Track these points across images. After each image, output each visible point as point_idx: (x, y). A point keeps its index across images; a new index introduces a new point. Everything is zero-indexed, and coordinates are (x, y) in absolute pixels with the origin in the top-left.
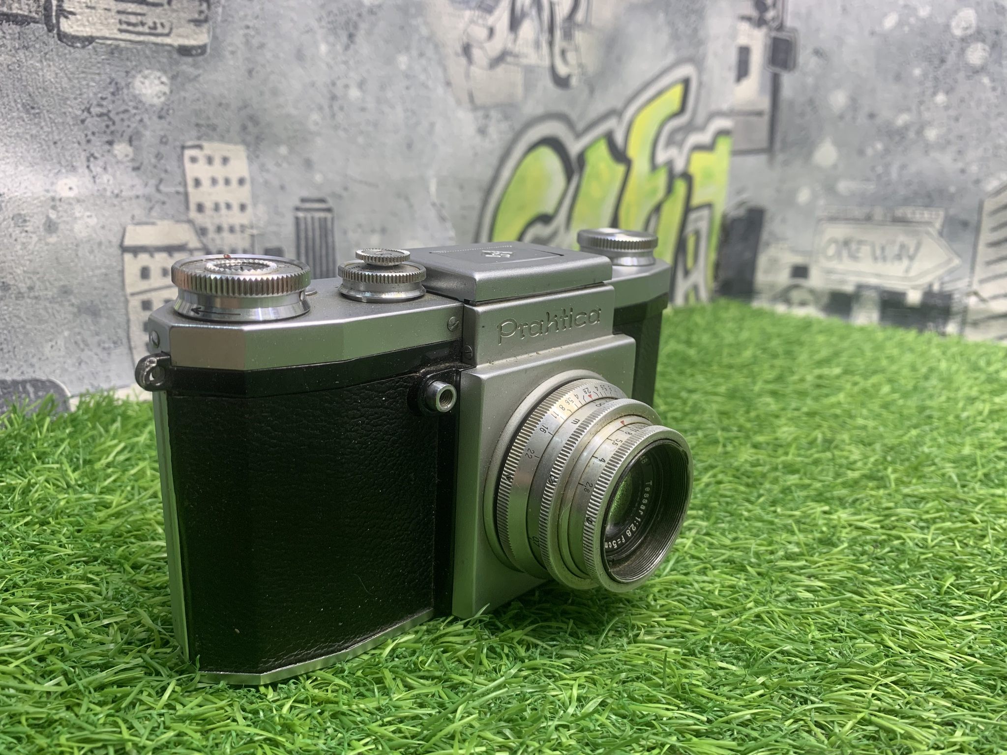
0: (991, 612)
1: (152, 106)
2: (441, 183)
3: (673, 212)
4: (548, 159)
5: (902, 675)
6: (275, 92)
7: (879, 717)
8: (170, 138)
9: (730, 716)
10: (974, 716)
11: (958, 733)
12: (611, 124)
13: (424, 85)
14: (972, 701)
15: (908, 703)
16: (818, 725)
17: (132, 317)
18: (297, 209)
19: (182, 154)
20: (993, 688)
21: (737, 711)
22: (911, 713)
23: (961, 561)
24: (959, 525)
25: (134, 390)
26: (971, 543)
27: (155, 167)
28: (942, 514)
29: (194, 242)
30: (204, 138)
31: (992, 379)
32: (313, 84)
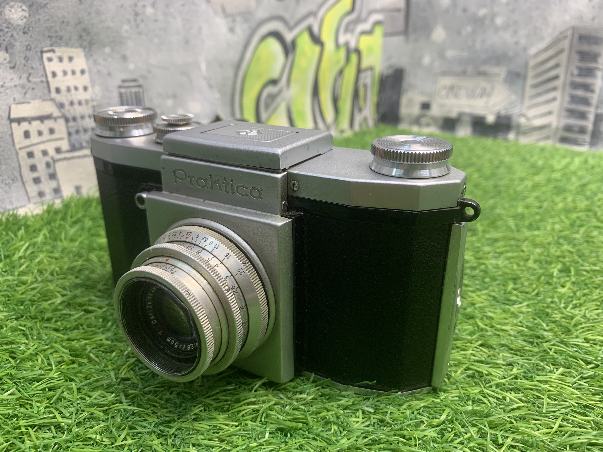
0: (532, 302)
1: (18, 25)
2: (209, 64)
3: (350, 73)
4: (274, 45)
6: (98, 13)
7: (474, 365)
8: (33, 46)
10: (523, 359)
11: (515, 369)
12: (310, 21)
13: (193, 3)
14: (522, 351)
17: (22, 163)
18: (120, 87)
19: (42, 57)
20: (532, 343)
22: (490, 361)
23: (517, 275)
24: (515, 254)
25: (29, 209)
26: (522, 263)
27: (25, 65)
28: (506, 248)
29: (56, 113)
30: (55, 45)
31: (533, 166)
32: (122, 6)
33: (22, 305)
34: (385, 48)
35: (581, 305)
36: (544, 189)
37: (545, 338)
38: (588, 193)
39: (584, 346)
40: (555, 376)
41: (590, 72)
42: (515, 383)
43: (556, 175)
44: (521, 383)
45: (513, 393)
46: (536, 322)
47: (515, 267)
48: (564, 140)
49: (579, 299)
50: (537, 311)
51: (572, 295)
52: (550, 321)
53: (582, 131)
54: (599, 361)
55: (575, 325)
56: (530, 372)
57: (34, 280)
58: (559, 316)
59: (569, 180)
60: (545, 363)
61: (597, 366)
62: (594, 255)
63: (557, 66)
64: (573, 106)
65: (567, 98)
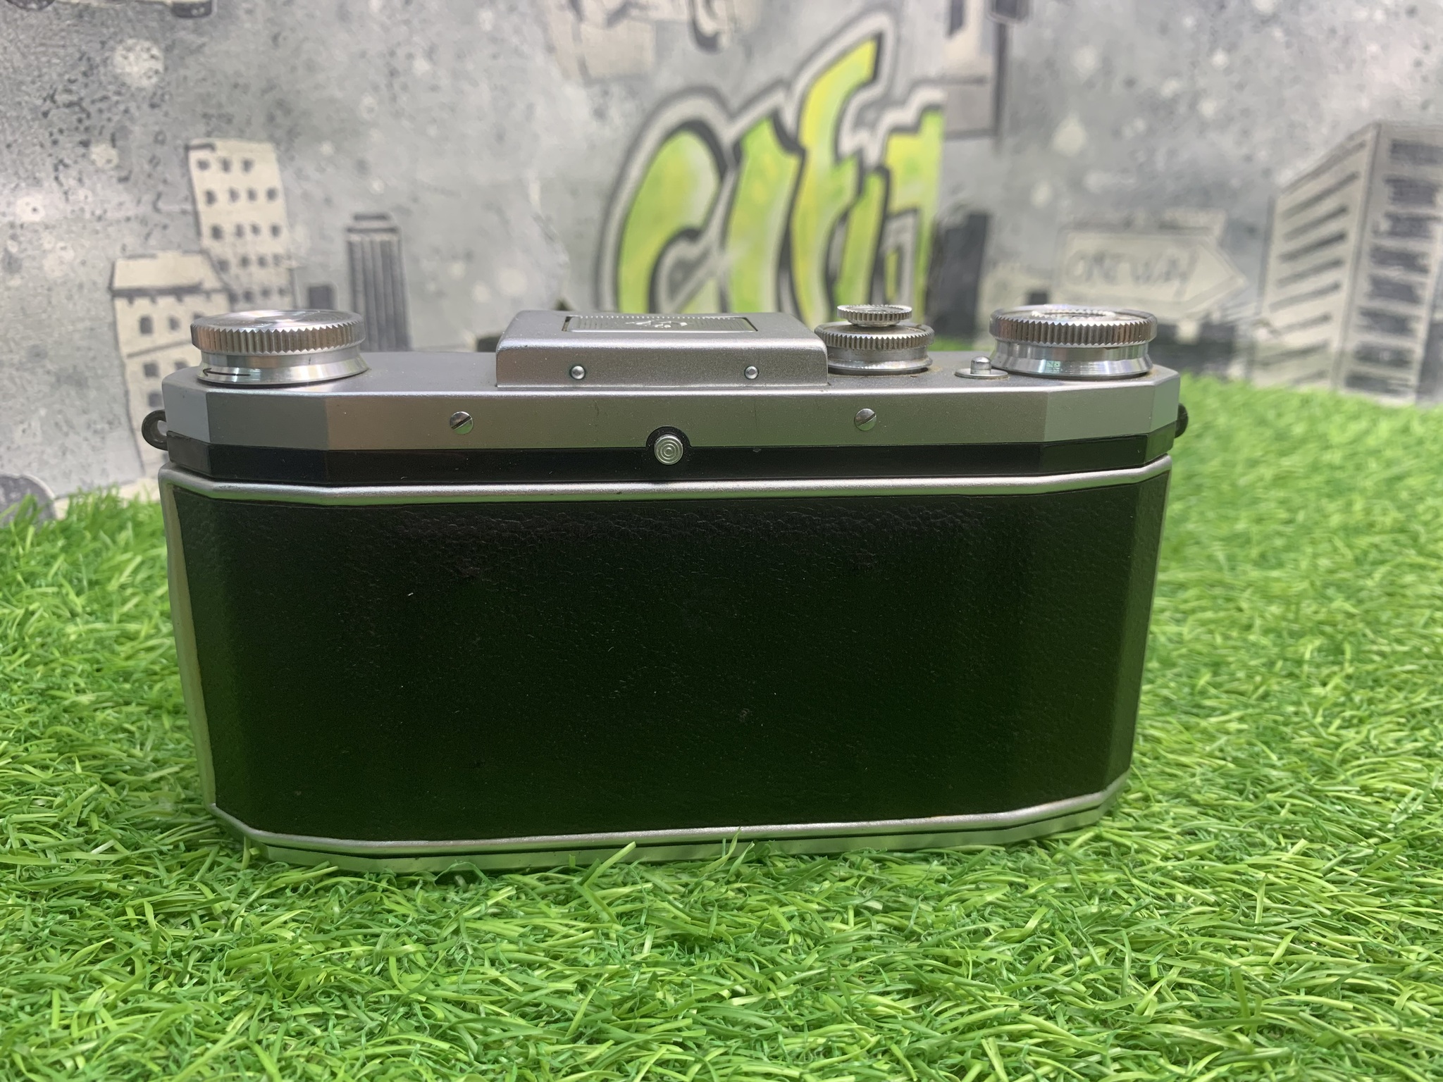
0: (1251, 711)
1: (140, 89)
2: (546, 188)
3: (865, 221)
4: (692, 151)
6: (311, 67)
8: (169, 135)
10: (1220, 824)
12: (776, 98)
13: (517, 52)
14: (1219, 808)
17: (132, 387)
18: (350, 230)
19: (187, 158)
23: (1221, 656)
24: (1221, 615)
25: (144, 486)
26: (1234, 634)
27: (149, 176)
28: (1203, 603)
29: (210, 281)
30: (216, 133)
31: (1281, 436)
32: (363, 55)
33: (126, 681)
34: (947, 167)
35: (1361, 721)
36: (1301, 484)
37: (1271, 783)
38: (1404, 495)
39: (1358, 801)
40: (1286, 856)
41: (1417, 227)
42: (1197, 869)
43: (1335, 457)
44: (1210, 867)
46: (1256, 749)
47: (1219, 640)
48: (1356, 381)
49: (1359, 709)
50: (1261, 730)
51: (1342, 699)
52: (1288, 749)
53: (1400, 360)
54: (1388, 831)
55: (1344, 762)
56: (1232, 848)
57: (153, 631)
58: (1311, 739)
59: (1361, 466)
60: (1269, 831)
61: (1384, 841)
62: (1401, 621)
63: (1342, 211)
64: (1378, 304)
65: (1365, 286)
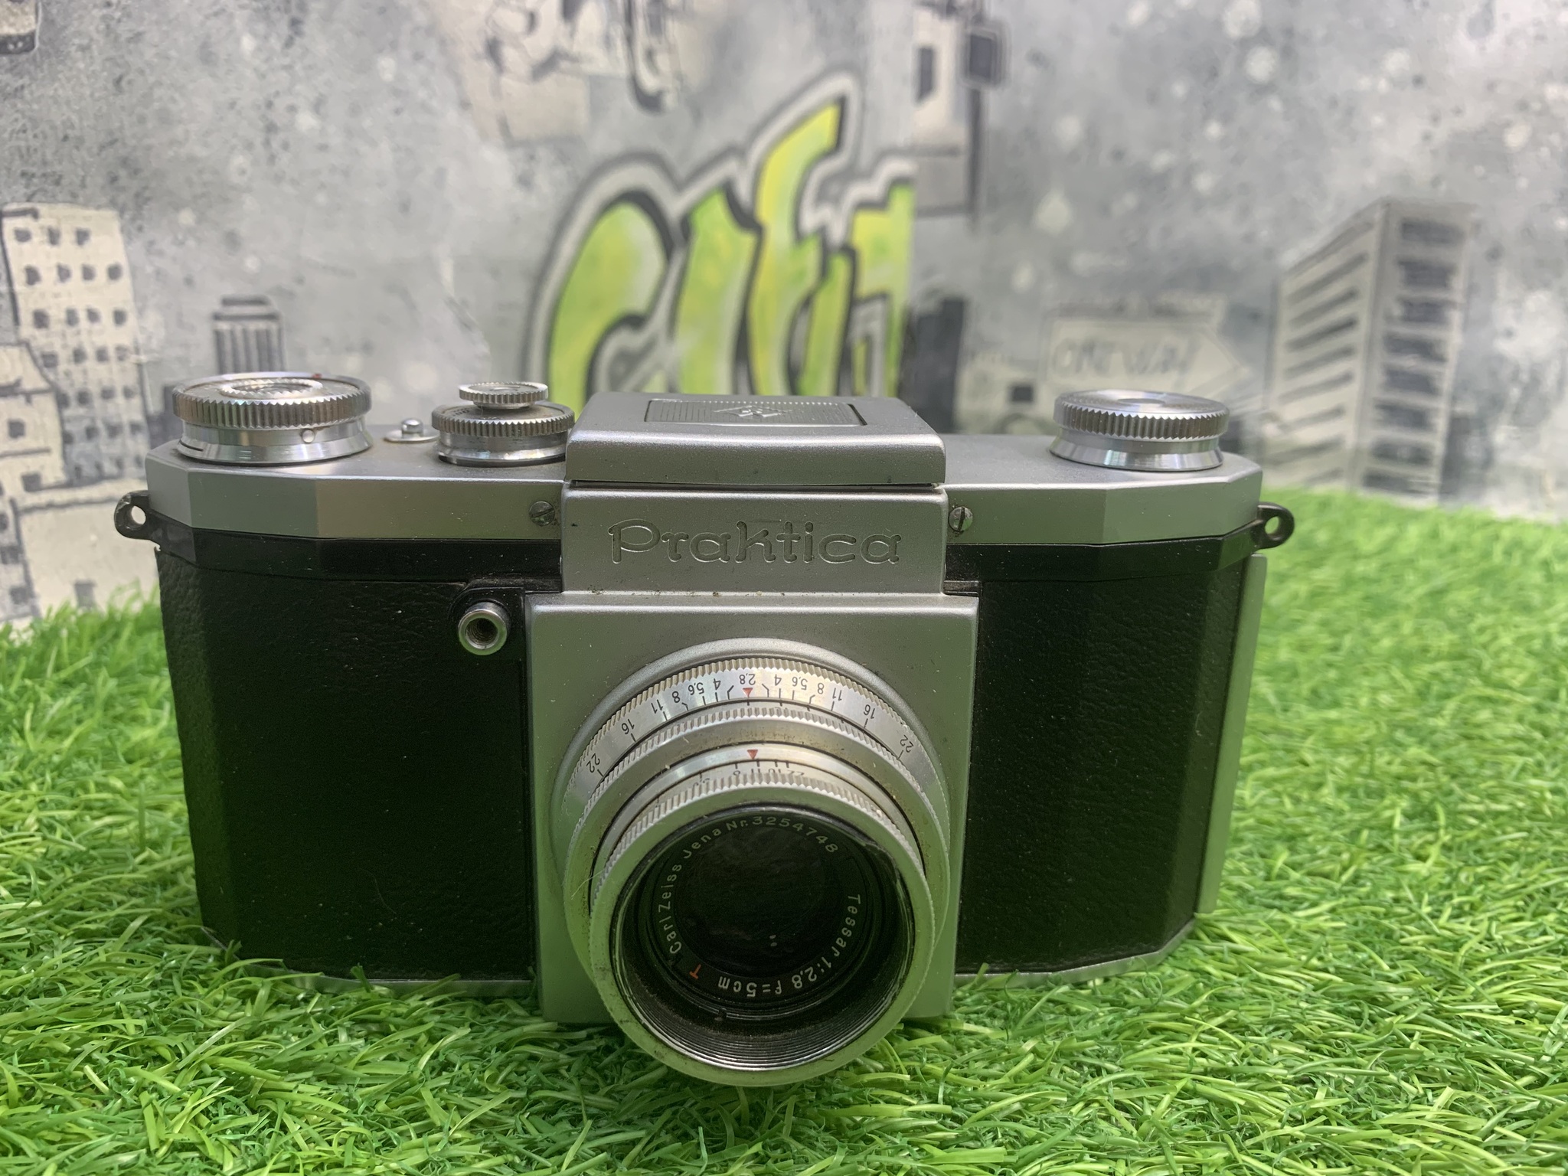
0: (1343, 900)
2: (461, 267)
3: (830, 307)
4: (634, 225)
5: (1231, 1013)
6: (165, 119)
7: (1206, 1083)
9: (989, 1109)
10: (1339, 1065)
11: (1320, 1094)
12: (729, 168)
13: (425, 107)
14: (1333, 1041)
15: (1245, 1055)
16: (1120, 1106)
18: (217, 317)
20: (1357, 1017)
21: (997, 1100)
22: (1250, 1071)
23: (1294, 826)
24: (1285, 771)
26: (1305, 796)
28: (1261, 756)
30: (38, 197)
34: (919, 247)
35: (1473, 907)
36: (1339, 602)
37: (1392, 1002)
38: (1452, 612)
39: (1498, 1023)
40: (1431, 1113)
41: (1431, 312)
42: (1325, 1136)
43: (1366, 568)
44: (1339, 1133)
45: (1320, 1164)
46: (1360, 956)
47: (1288, 805)
48: (1375, 481)
49: (1469, 892)
50: (1361, 926)
51: (1447, 879)
52: (1400, 952)
53: (1420, 457)
54: (1545, 1065)
55: (1468, 965)
56: (1362, 1101)
58: (1421, 939)
59: (1398, 580)
60: (1402, 1073)
61: (1542, 1081)
62: (1488, 772)
63: (1350, 295)
64: (1395, 397)
65: (1379, 376)
